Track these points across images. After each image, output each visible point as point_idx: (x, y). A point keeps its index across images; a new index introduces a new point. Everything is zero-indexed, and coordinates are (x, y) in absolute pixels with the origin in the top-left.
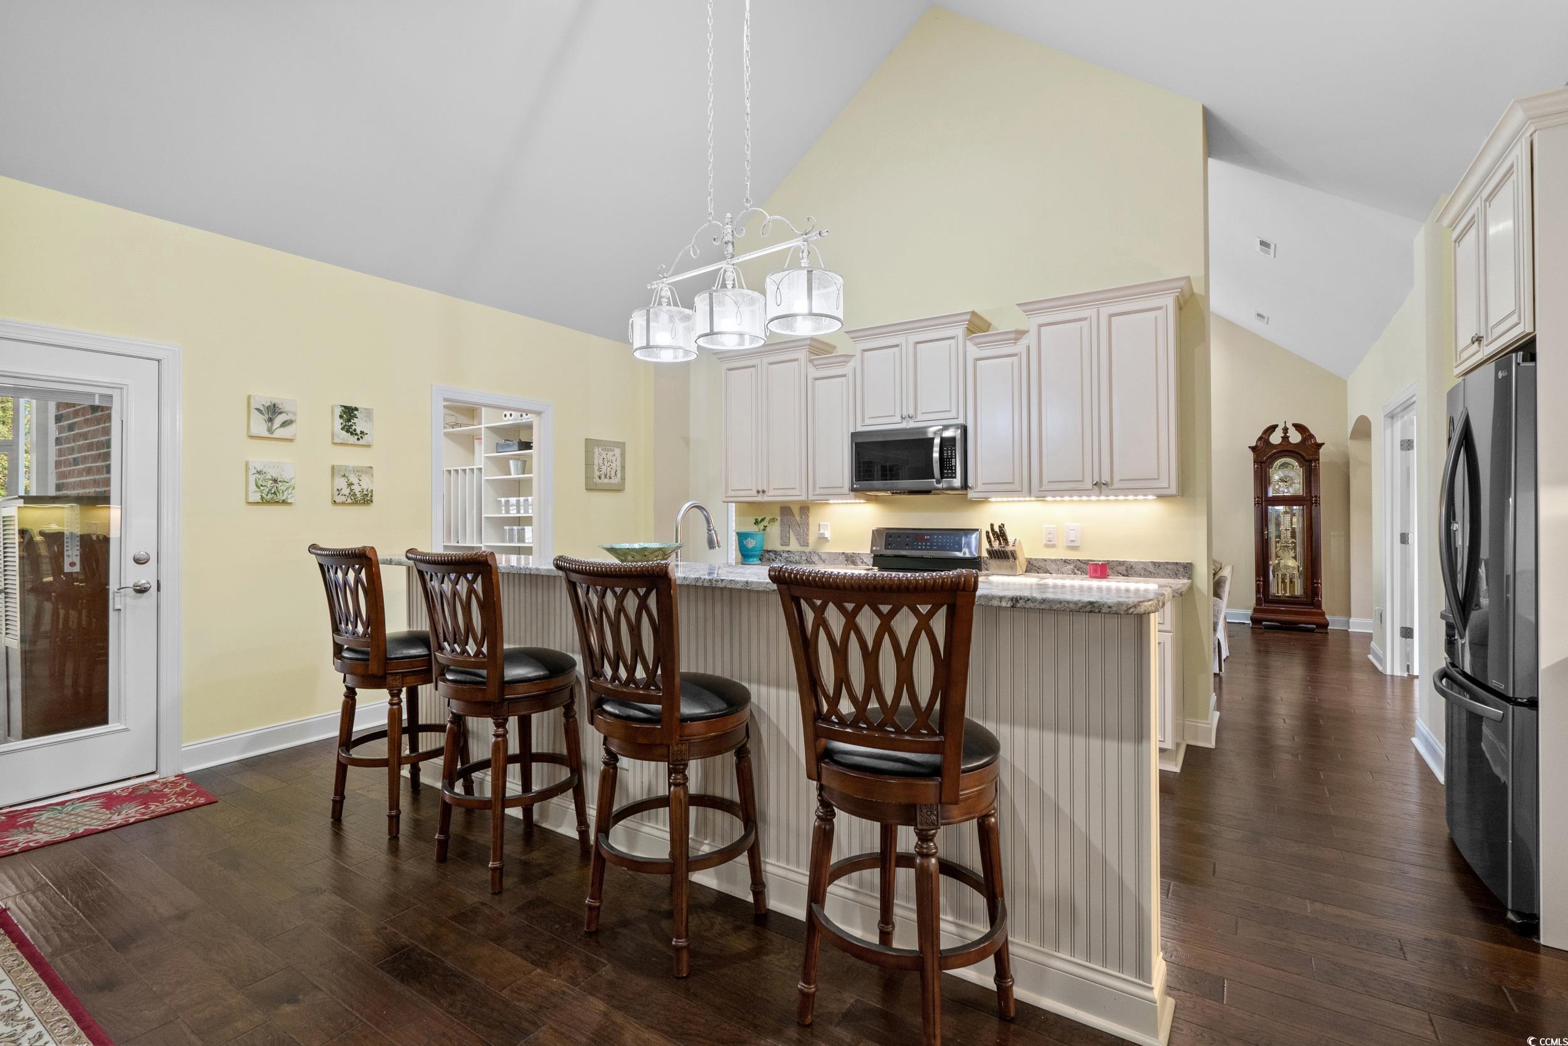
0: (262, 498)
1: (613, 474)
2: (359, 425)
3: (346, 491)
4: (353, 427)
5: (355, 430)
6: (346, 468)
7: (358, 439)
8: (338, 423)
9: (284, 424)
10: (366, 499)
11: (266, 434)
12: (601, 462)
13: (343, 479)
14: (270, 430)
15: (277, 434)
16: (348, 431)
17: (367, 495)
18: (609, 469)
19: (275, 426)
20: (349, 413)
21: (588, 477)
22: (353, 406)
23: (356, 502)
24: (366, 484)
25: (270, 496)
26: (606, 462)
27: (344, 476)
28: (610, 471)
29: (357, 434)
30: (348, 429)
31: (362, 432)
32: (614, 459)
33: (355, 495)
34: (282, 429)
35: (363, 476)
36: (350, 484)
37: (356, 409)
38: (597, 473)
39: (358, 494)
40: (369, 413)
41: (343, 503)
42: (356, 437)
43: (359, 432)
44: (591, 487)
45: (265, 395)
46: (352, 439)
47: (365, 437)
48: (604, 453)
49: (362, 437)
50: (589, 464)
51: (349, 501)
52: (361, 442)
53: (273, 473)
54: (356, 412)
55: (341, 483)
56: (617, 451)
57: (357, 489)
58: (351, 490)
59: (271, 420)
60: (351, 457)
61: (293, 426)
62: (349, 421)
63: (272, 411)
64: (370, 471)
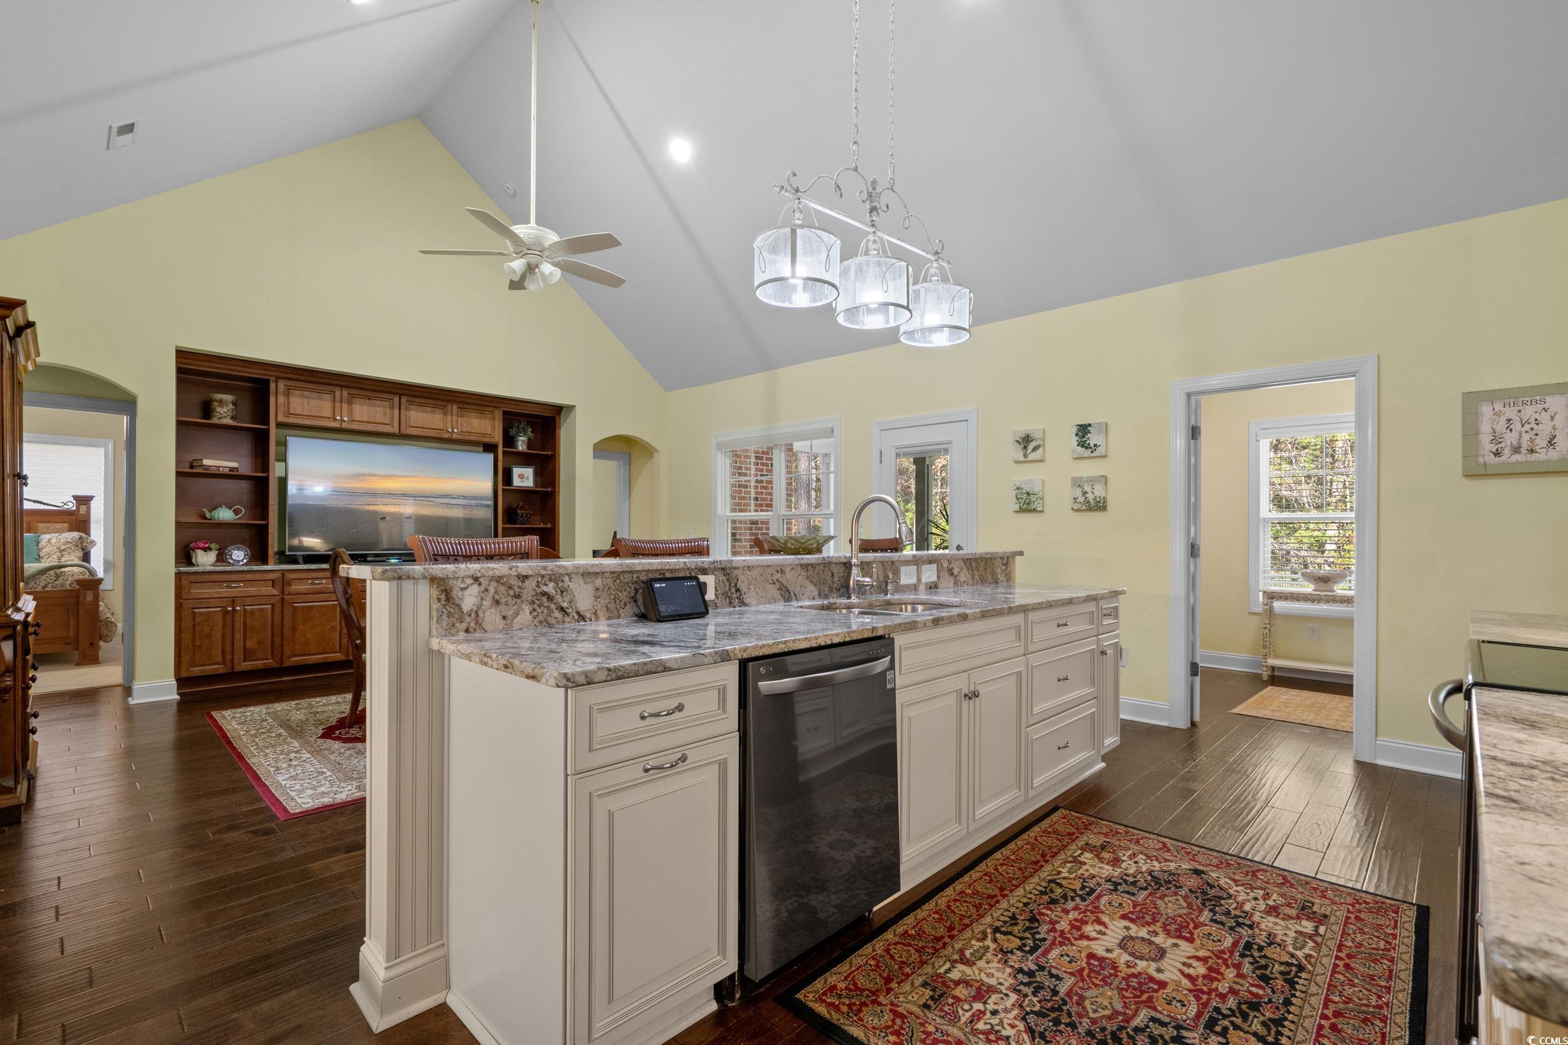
0: (1020, 508)
1: (1541, 442)
2: (1093, 438)
3: (1081, 499)
4: (1087, 442)
5: (1089, 444)
6: (1081, 479)
7: (1092, 452)
8: (1074, 440)
9: (1035, 449)
10: (1100, 506)
11: (1023, 459)
12: (1501, 426)
13: (1078, 489)
14: (1025, 456)
15: (1030, 458)
16: (1082, 447)
17: (1099, 502)
18: (1526, 438)
19: (1028, 452)
20: (1083, 430)
21: (1469, 454)
22: (1087, 423)
23: (1090, 509)
24: (1099, 491)
25: (1025, 506)
26: (1516, 426)
27: (1080, 486)
28: (1531, 440)
29: (1091, 448)
30: (1083, 444)
31: (1095, 445)
32: (1545, 417)
33: (1089, 502)
34: (1033, 453)
35: (1096, 485)
36: (1085, 493)
37: (1090, 425)
38: (1489, 447)
39: (1092, 502)
40: (1105, 428)
41: (1079, 510)
42: (1090, 450)
43: (1092, 445)
44: (1474, 471)
45: (1023, 429)
46: (1087, 453)
47: (1098, 449)
48: (1511, 413)
49: (1095, 450)
50: (1470, 434)
51: (1084, 508)
52: (1095, 454)
53: (1027, 488)
54: (1089, 428)
55: (1078, 493)
56: (1557, 401)
57: (1090, 497)
58: (1086, 498)
59: (1025, 448)
60: (1090, 469)
61: (1041, 449)
62: (1084, 437)
63: (1026, 441)
64: (1104, 479)
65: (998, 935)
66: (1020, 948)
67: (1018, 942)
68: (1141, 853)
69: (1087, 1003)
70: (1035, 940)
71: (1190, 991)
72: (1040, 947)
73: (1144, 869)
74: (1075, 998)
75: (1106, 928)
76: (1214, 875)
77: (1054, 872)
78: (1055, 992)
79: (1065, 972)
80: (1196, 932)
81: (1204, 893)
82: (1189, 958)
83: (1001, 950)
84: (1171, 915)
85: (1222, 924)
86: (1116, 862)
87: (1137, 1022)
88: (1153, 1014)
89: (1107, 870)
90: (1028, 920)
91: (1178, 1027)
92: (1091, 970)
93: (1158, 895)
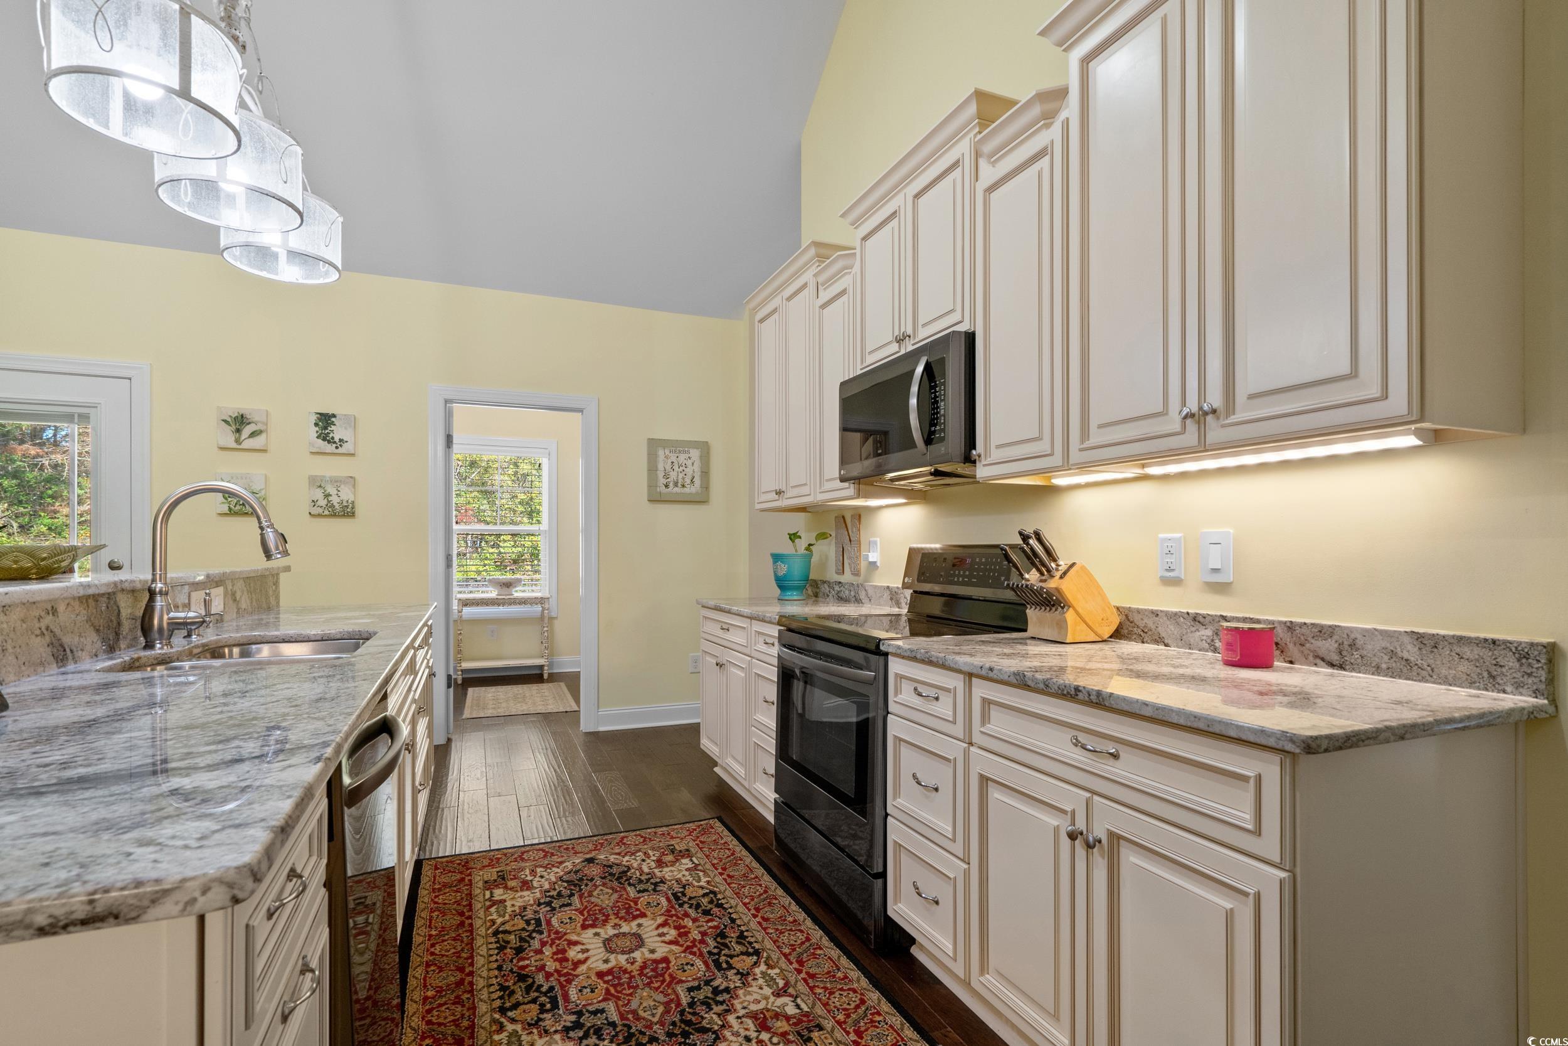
0: (230, 509)
1: (688, 481)
2: (338, 432)
3: (323, 502)
4: (331, 435)
5: (333, 438)
6: (322, 478)
7: (337, 448)
8: (313, 431)
9: (253, 435)
10: (347, 512)
11: (234, 445)
12: (668, 467)
13: (319, 490)
14: (238, 441)
15: (245, 445)
16: (324, 439)
17: (347, 507)
18: (681, 476)
19: (243, 438)
20: (325, 421)
21: (652, 485)
22: (331, 412)
23: (334, 515)
24: (346, 494)
25: (238, 507)
26: (676, 467)
27: (320, 486)
28: (683, 478)
29: (335, 442)
30: (325, 437)
31: (341, 440)
32: (689, 463)
33: (333, 506)
34: (251, 440)
35: (342, 486)
36: (327, 496)
37: (334, 416)
38: (662, 481)
39: (337, 506)
40: (352, 422)
41: (319, 516)
42: (334, 445)
43: (337, 439)
44: (655, 499)
45: (234, 406)
46: (330, 448)
47: (345, 445)
48: (673, 458)
49: (341, 446)
50: (652, 469)
51: (326, 513)
52: (340, 450)
54: (333, 419)
55: (318, 495)
56: (695, 454)
57: (335, 500)
58: (329, 502)
59: (238, 431)
60: (331, 467)
61: (263, 436)
62: (326, 428)
63: (239, 422)
64: (352, 481)
65: (510, 1014)
66: (543, 1010)
67: (534, 1008)
68: (536, 866)
69: (641, 1013)
70: (545, 994)
71: (684, 952)
72: (556, 997)
73: (554, 879)
74: (630, 1016)
75: (583, 944)
76: (602, 857)
77: (488, 924)
78: (613, 1025)
79: (599, 1002)
80: (639, 906)
81: (611, 874)
82: (657, 928)
83: (530, 1025)
84: (611, 904)
85: (647, 890)
86: (526, 885)
87: (685, 1000)
88: (685, 985)
89: (528, 897)
90: (519, 981)
91: (707, 983)
92: (615, 986)
93: (586, 895)
